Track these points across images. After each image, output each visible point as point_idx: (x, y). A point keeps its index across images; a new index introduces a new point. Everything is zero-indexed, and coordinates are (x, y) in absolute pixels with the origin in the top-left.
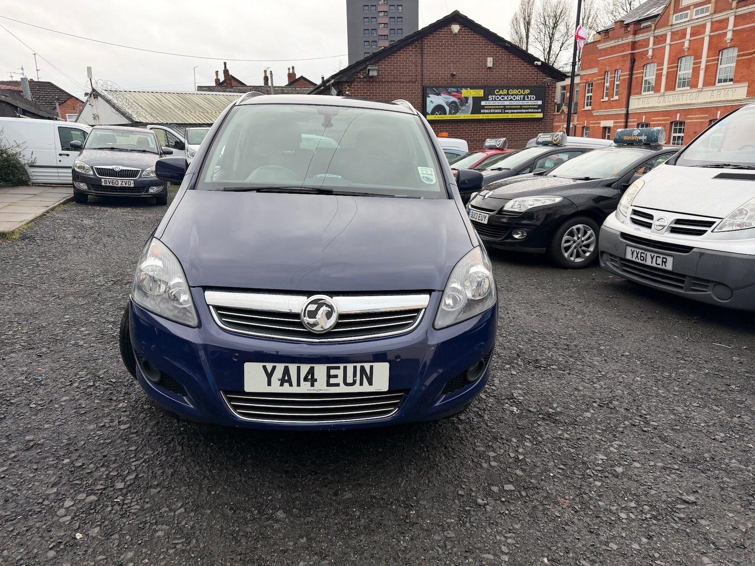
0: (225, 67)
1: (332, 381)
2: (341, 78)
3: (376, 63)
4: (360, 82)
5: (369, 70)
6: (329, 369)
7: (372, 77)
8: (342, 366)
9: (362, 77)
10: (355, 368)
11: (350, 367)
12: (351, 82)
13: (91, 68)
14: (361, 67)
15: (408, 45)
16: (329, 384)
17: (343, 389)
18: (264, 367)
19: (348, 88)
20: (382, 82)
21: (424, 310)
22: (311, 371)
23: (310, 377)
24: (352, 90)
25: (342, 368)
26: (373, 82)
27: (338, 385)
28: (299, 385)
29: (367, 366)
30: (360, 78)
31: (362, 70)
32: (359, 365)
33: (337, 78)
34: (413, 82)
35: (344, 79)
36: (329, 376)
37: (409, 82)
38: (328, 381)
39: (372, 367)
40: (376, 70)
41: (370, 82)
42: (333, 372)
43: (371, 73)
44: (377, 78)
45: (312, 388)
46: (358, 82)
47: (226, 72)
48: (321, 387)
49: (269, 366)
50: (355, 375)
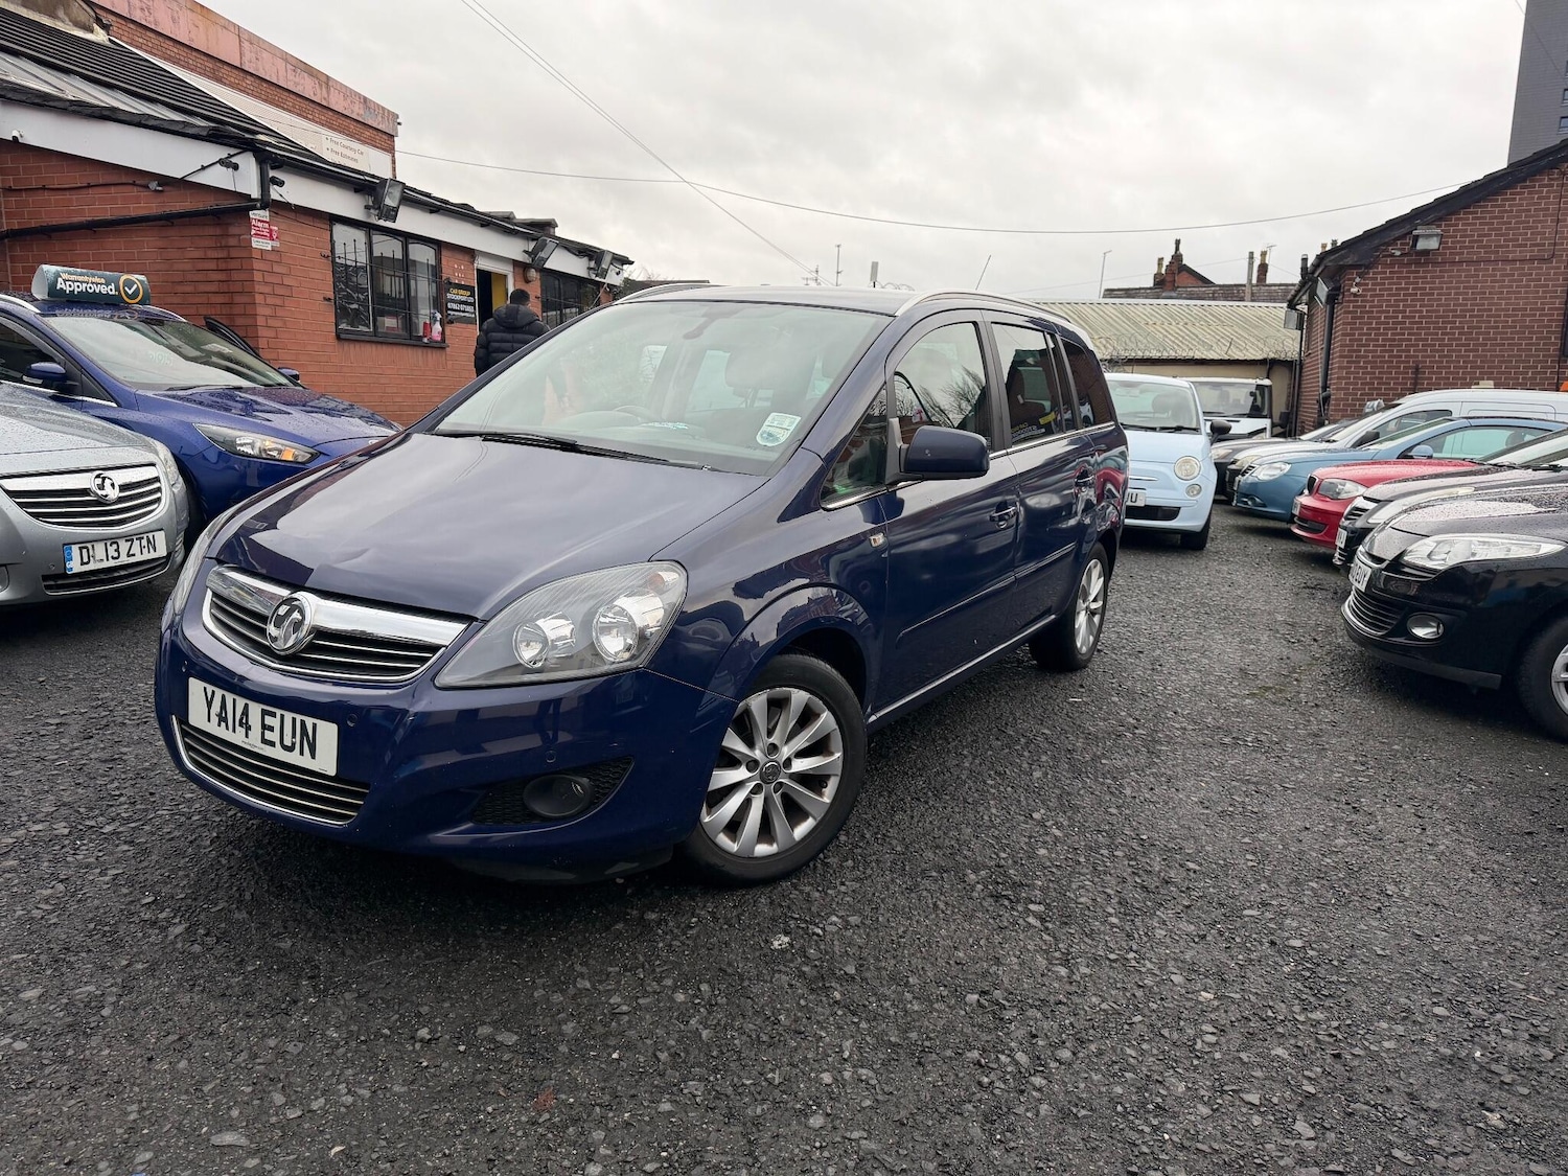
0: (1177, 249)
1: (268, 735)
2: (1343, 257)
3: (1440, 219)
4: (1392, 265)
5: (1416, 239)
6: (264, 713)
7: (1426, 252)
8: (279, 712)
9: (1398, 253)
10: (294, 720)
11: (288, 716)
12: (1368, 267)
13: (877, 263)
14: (1397, 233)
15: (1540, 171)
16: (264, 741)
17: (277, 753)
18: (205, 688)
19: (1358, 280)
20: (1453, 263)
21: (443, 649)
22: (245, 712)
23: (244, 721)
24: (1367, 285)
25: (278, 716)
26: (1426, 263)
27: (272, 744)
28: (234, 731)
29: (310, 721)
30: (1392, 255)
31: (1403, 237)
32: (299, 718)
33: (1333, 257)
34: (1542, 260)
35: (1349, 261)
36: (264, 727)
37: (1532, 260)
38: (263, 734)
39: (315, 726)
40: (1437, 235)
41: (1418, 264)
42: (269, 720)
43: (1421, 245)
44: (1440, 254)
45: (246, 740)
46: (1385, 265)
47: (1177, 257)
48: (253, 742)
49: (210, 688)
50: (294, 736)
